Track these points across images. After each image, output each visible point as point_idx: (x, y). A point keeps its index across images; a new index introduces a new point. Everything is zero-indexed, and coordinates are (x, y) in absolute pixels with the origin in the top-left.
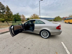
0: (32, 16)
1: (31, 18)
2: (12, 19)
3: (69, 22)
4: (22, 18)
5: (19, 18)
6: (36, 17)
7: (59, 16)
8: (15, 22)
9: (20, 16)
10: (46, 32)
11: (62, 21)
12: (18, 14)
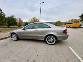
0: (31, 20)
1: (30, 22)
2: (3, 22)
3: (69, 27)
4: (18, 21)
5: (15, 22)
6: (36, 21)
7: (60, 21)
8: (9, 27)
9: (15, 19)
10: (52, 37)
11: (63, 26)
12: (13, 16)
